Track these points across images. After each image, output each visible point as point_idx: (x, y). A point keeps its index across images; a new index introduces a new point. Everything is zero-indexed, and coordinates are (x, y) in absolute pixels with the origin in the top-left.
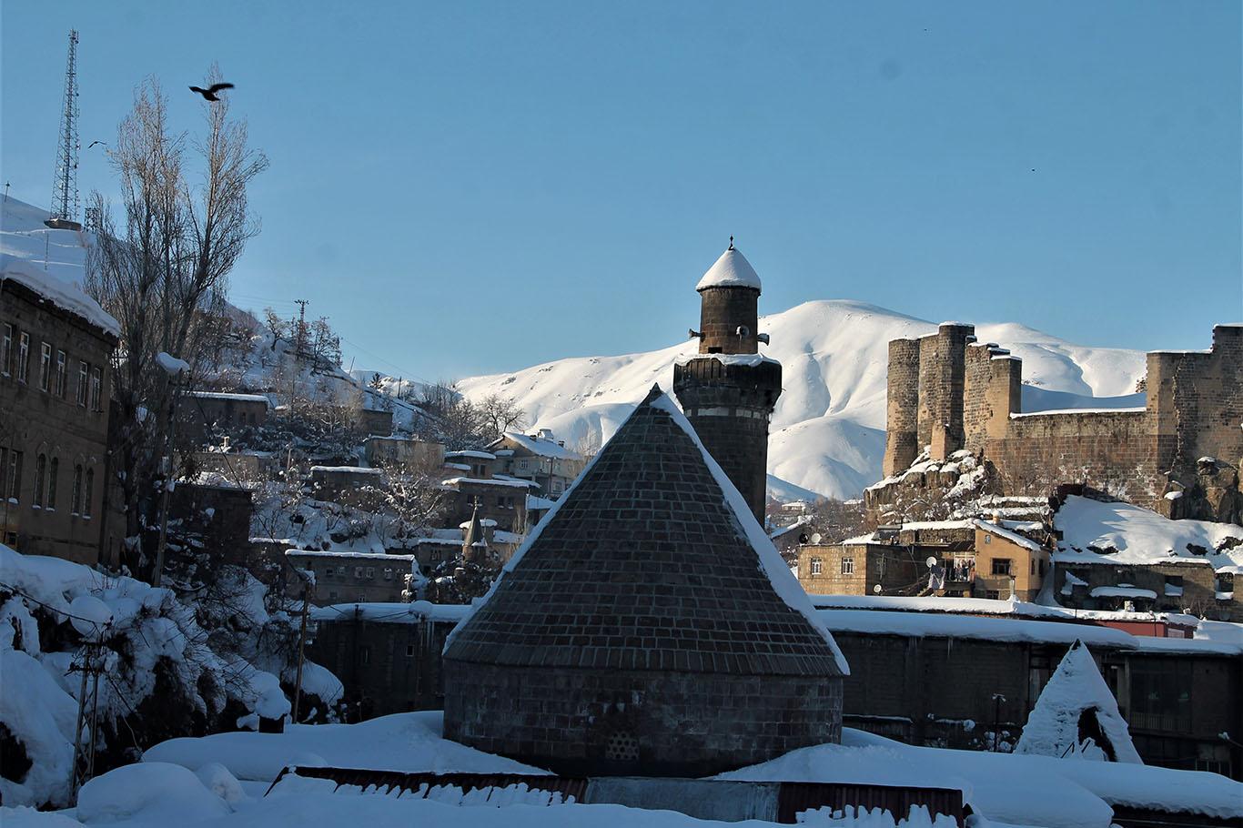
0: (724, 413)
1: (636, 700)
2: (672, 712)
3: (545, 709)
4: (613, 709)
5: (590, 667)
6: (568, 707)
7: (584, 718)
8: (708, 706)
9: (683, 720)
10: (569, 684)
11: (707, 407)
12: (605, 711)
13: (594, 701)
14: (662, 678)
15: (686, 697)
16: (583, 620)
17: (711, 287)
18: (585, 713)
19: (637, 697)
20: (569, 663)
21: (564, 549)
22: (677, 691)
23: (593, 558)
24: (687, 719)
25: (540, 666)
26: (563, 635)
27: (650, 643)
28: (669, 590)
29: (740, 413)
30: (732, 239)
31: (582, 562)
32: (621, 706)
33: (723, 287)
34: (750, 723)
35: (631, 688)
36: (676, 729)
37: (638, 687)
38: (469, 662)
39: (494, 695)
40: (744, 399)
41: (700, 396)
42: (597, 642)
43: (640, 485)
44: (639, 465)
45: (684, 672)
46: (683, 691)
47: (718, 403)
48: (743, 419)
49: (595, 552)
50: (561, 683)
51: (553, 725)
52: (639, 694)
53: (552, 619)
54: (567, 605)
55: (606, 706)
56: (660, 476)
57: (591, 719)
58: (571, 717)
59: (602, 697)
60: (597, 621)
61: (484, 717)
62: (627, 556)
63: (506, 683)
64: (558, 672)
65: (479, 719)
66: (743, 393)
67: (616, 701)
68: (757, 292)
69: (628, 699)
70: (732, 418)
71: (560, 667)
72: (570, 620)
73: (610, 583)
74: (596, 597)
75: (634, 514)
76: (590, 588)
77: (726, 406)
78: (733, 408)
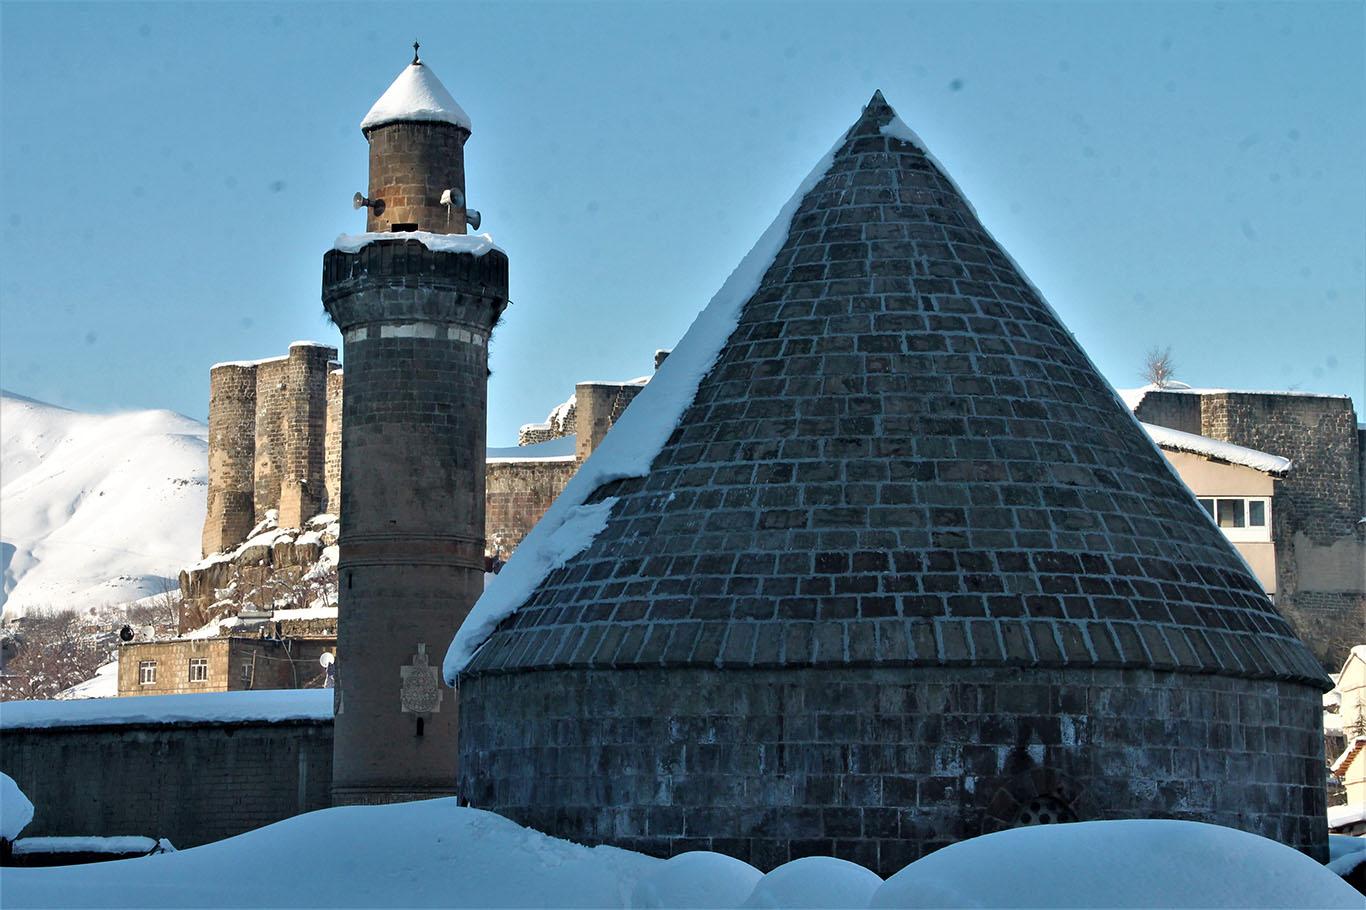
0: (428, 332)
1: (1069, 731)
2: (1144, 762)
3: (854, 767)
4: (1020, 758)
5: (965, 664)
6: (911, 757)
7: (953, 780)
8: (1208, 749)
9: (1168, 779)
10: (911, 703)
11: (399, 322)
12: (1001, 763)
13: (975, 740)
14: (1120, 684)
15: (1168, 727)
16: (909, 562)
17: (396, 122)
18: (954, 770)
19: (1071, 731)
20: (913, 656)
21: (798, 416)
22: (1151, 713)
23: (878, 432)
24: (1173, 778)
25: (840, 665)
26: (872, 595)
27: (1079, 608)
28: (1068, 498)
29: (454, 334)
30: (417, 46)
31: (858, 442)
32: (1037, 751)
33: (418, 123)
35: (1057, 710)
36: (1155, 802)
37: (1072, 705)
38: (624, 667)
39: (710, 738)
40: (462, 311)
41: (387, 303)
42: (960, 607)
43: (933, 286)
44: (907, 247)
45: (1163, 671)
46: (1163, 714)
47: (417, 316)
48: (459, 346)
49: (877, 419)
50: (893, 703)
51: (877, 799)
52: (1075, 721)
53: (829, 563)
54: (858, 531)
55: (1002, 753)
57: (970, 784)
58: (921, 780)
59: (993, 732)
60: (943, 561)
61: (679, 793)
62: (955, 428)
63: (743, 709)
64: (880, 676)
65: (664, 798)
66: (460, 301)
67: (1024, 741)
68: (467, 133)
69: (1051, 735)
70: (442, 342)
71: (889, 665)
72: (880, 562)
73: (938, 482)
74: (921, 514)
75: (937, 343)
76: (895, 495)
77: (431, 322)
78: (444, 324)
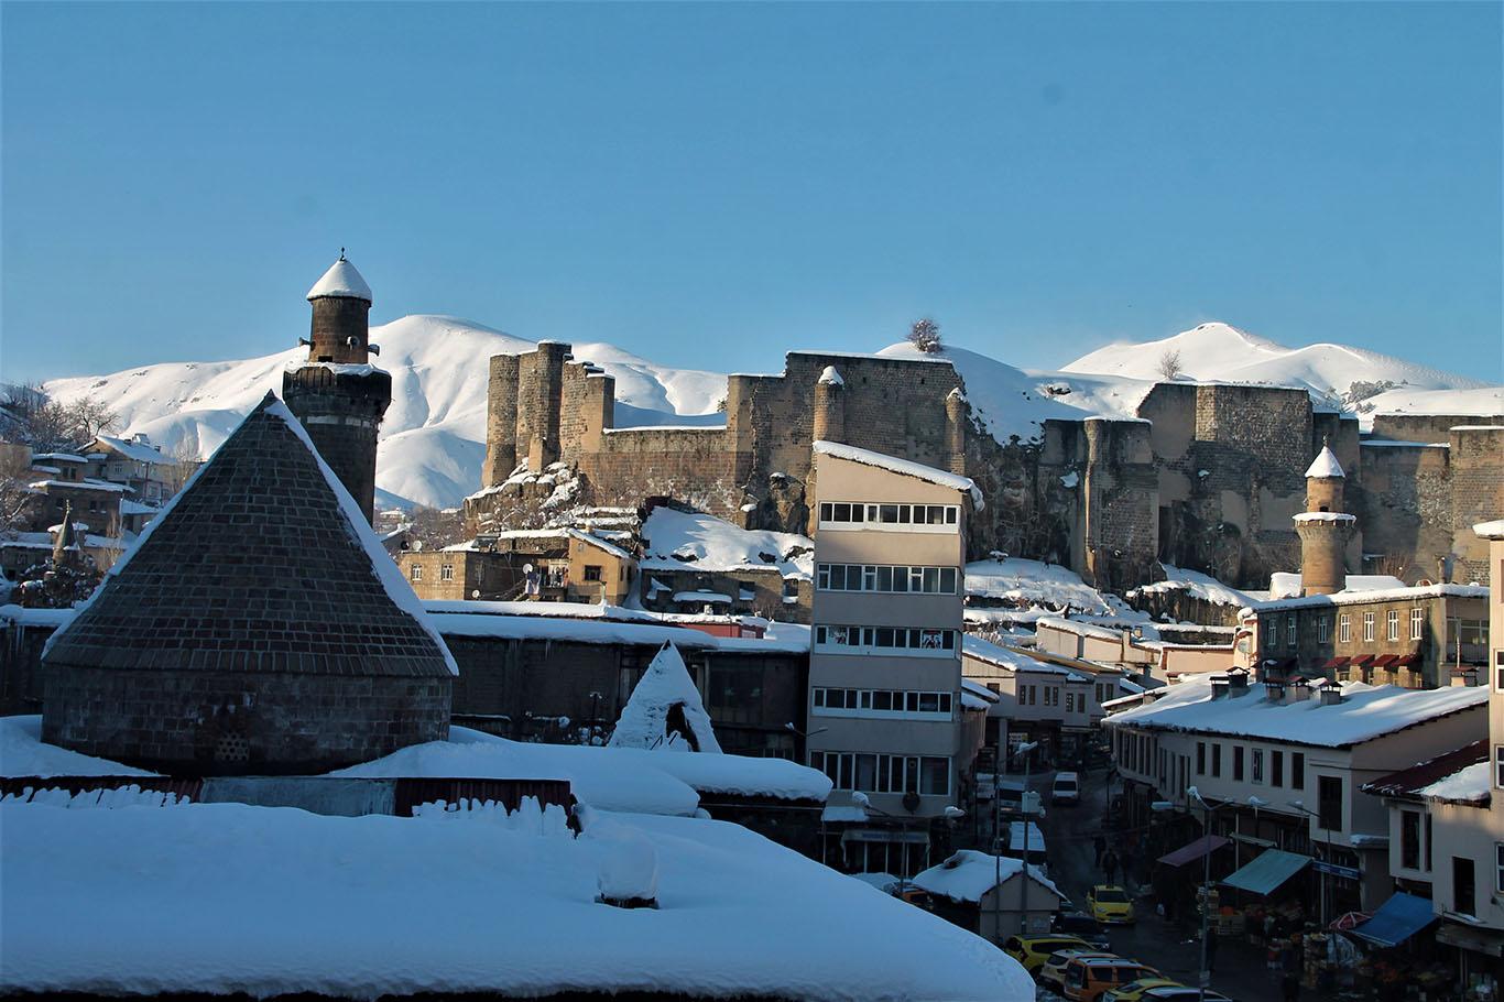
0: (334, 421)
1: (247, 701)
2: (283, 713)
3: (152, 712)
4: (224, 711)
5: (200, 670)
6: (176, 709)
7: (192, 720)
8: (319, 707)
9: (294, 720)
10: (178, 686)
11: (317, 415)
12: (215, 713)
13: (204, 703)
14: (274, 680)
15: (298, 698)
16: (193, 623)
17: (322, 297)
18: (194, 715)
19: (248, 700)
20: (178, 666)
21: (174, 553)
22: (289, 692)
23: (204, 561)
24: (298, 719)
25: (147, 669)
26: (172, 638)
27: (262, 646)
28: (282, 594)
29: (349, 421)
30: (343, 250)
31: (193, 566)
32: (232, 708)
33: (333, 297)
34: (361, 723)
35: (242, 690)
36: (288, 730)
37: (250, 689)
38: (72, 666)
39: (98, 699)
40: (354, 408)
41: (310, 403)
42: (208, 645)
43: (257, 490)
44: (253, 471)
45: (296, 674)
46: (296, 693)
47: (328, 411)
48: (353, 428)
49: (206, 555)
50: (170, 685)
51: (160, 726)
52: (251, 696)
53: (161, 623)
54: (178, 608)
55: (216, 708)
56: (274, 482)
57: (200, 721)
58: (180, 719)
59: (212, 700)
60: (208, 623)
61: (86, 721)
62: (239, 560)
63: (110, 686)
64: (167, 674)
65: (81, 724)
66: (353, 402)
67: (226, 704)
68: (368, 303)
69: (239, 701)
70: (341, 427)
71: (166, 670)
72: (180, 623)
73: (221, 586)
74: (207, 601)
75: (247, 518)
76: (202, 592)
77: (336, 414)
78: (343, 417)
